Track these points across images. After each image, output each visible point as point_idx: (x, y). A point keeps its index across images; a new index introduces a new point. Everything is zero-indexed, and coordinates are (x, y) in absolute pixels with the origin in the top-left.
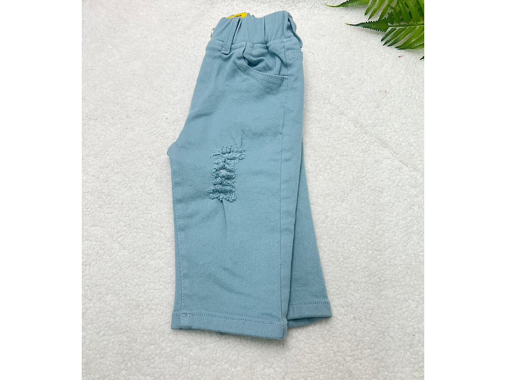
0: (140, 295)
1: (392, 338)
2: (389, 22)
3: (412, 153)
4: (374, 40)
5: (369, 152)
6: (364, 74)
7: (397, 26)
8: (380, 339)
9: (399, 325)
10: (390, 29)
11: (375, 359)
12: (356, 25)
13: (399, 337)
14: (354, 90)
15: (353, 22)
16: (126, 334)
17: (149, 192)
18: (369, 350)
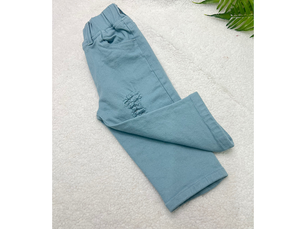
0: (72, 180)
1: (225, 210)
2: (231, 14)
3: (242, 96)
4: (222, 25)
5: (216, 94)
6: (214, 46)
7: (237, 17)
8: (218, 210)
9: (230, 201)
10: (232, 18)
11: (215, 222)
12: (211, 16)
13: (230, 209)
14: (208, 56)
15: (209, 13)
16: (63, 204)
17: (80, 116)
18: (211, 217)
